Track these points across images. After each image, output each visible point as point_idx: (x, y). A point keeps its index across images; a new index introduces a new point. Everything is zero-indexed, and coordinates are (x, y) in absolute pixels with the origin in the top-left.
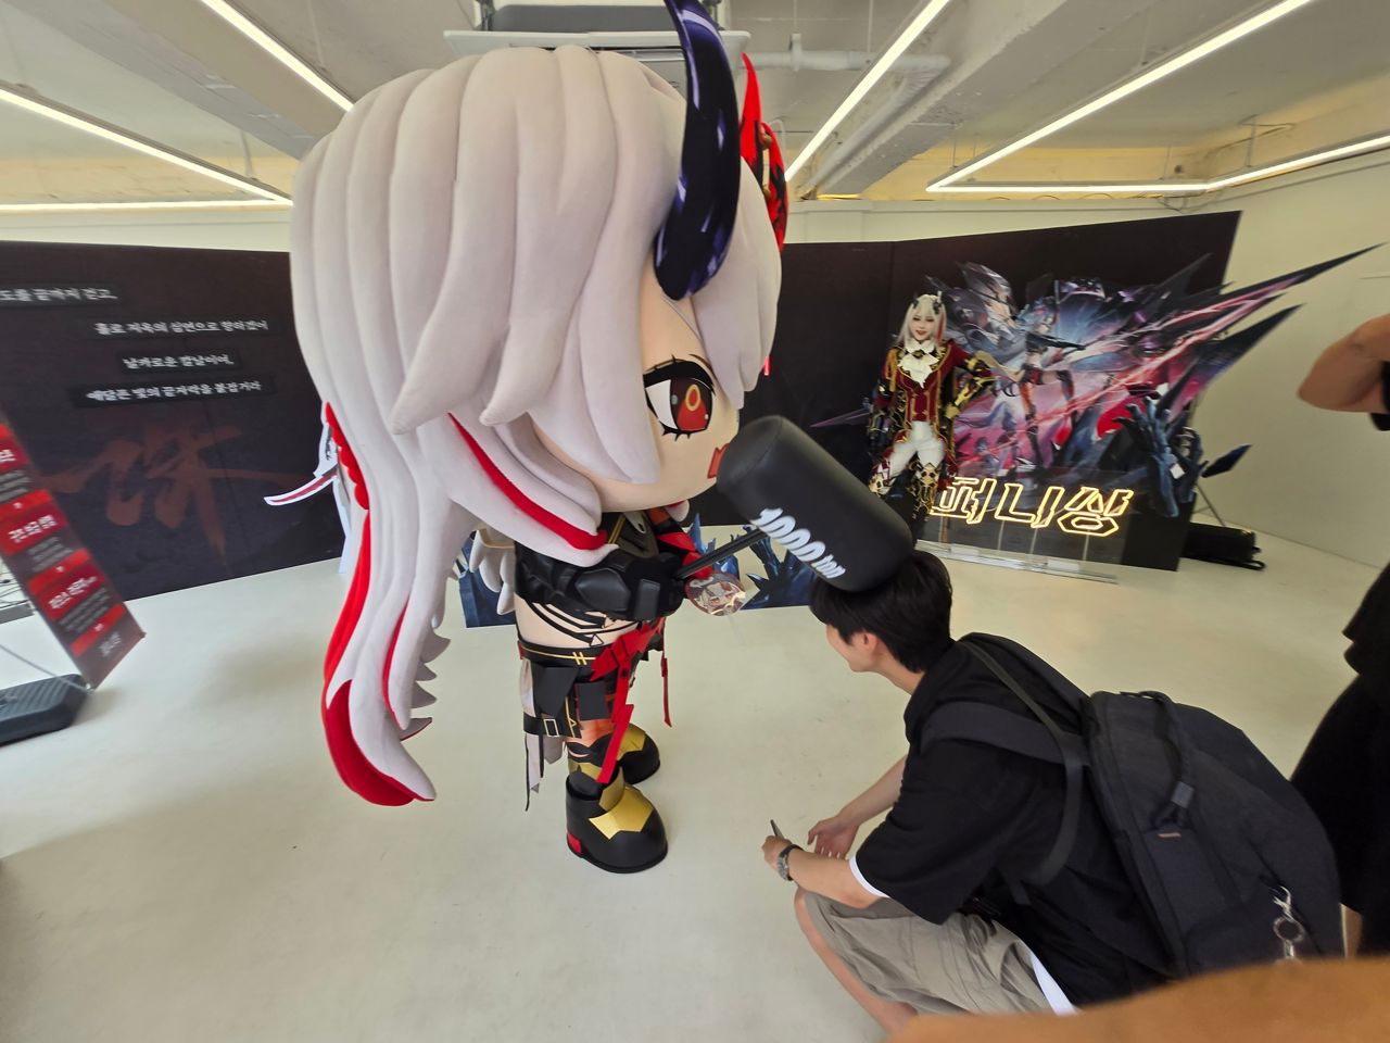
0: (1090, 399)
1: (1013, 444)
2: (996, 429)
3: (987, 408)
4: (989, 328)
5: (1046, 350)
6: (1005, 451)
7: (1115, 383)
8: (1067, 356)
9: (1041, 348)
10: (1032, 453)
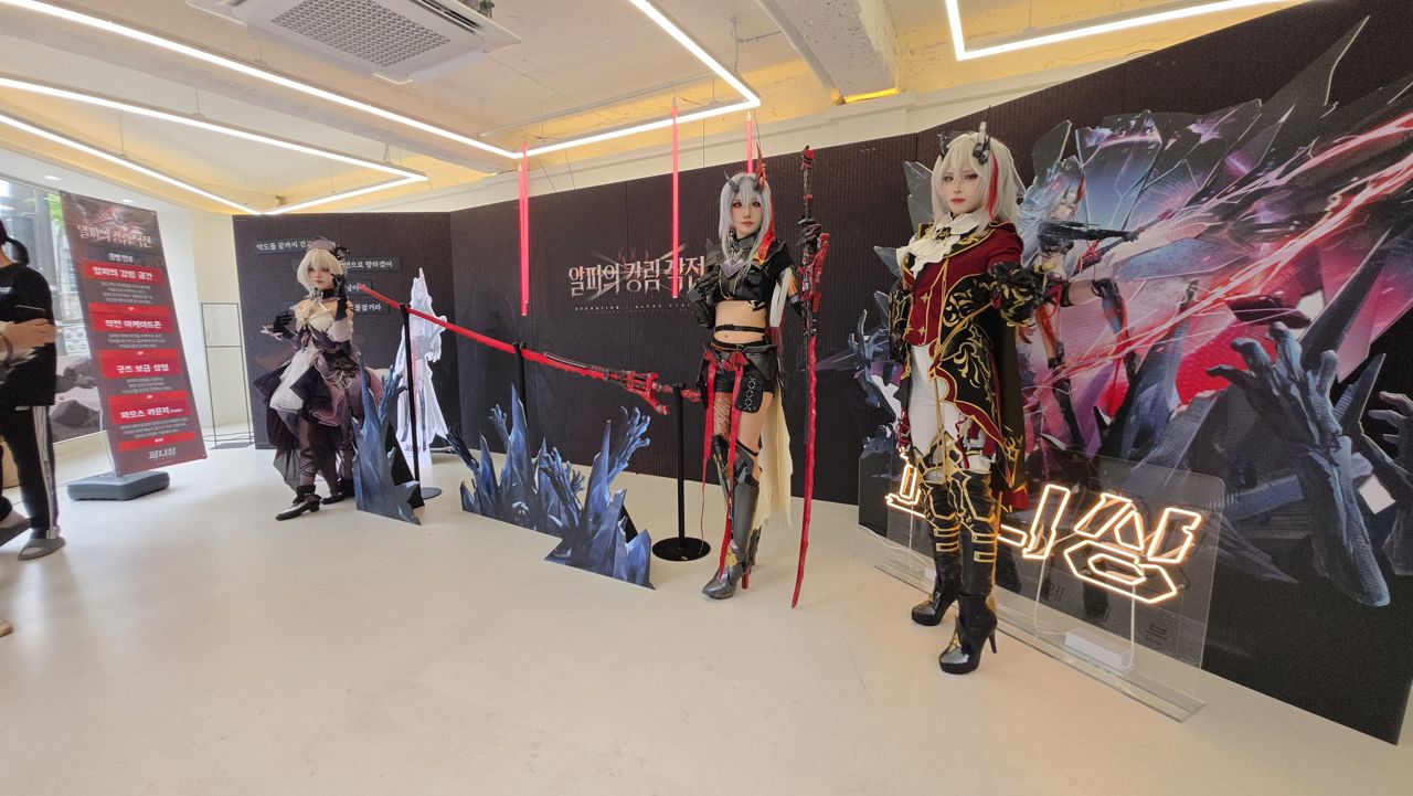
0: (1156, 331)
7: (1204, 298)
8: (1107, 254)
9: (1063, 244)
10: (1065, 428)
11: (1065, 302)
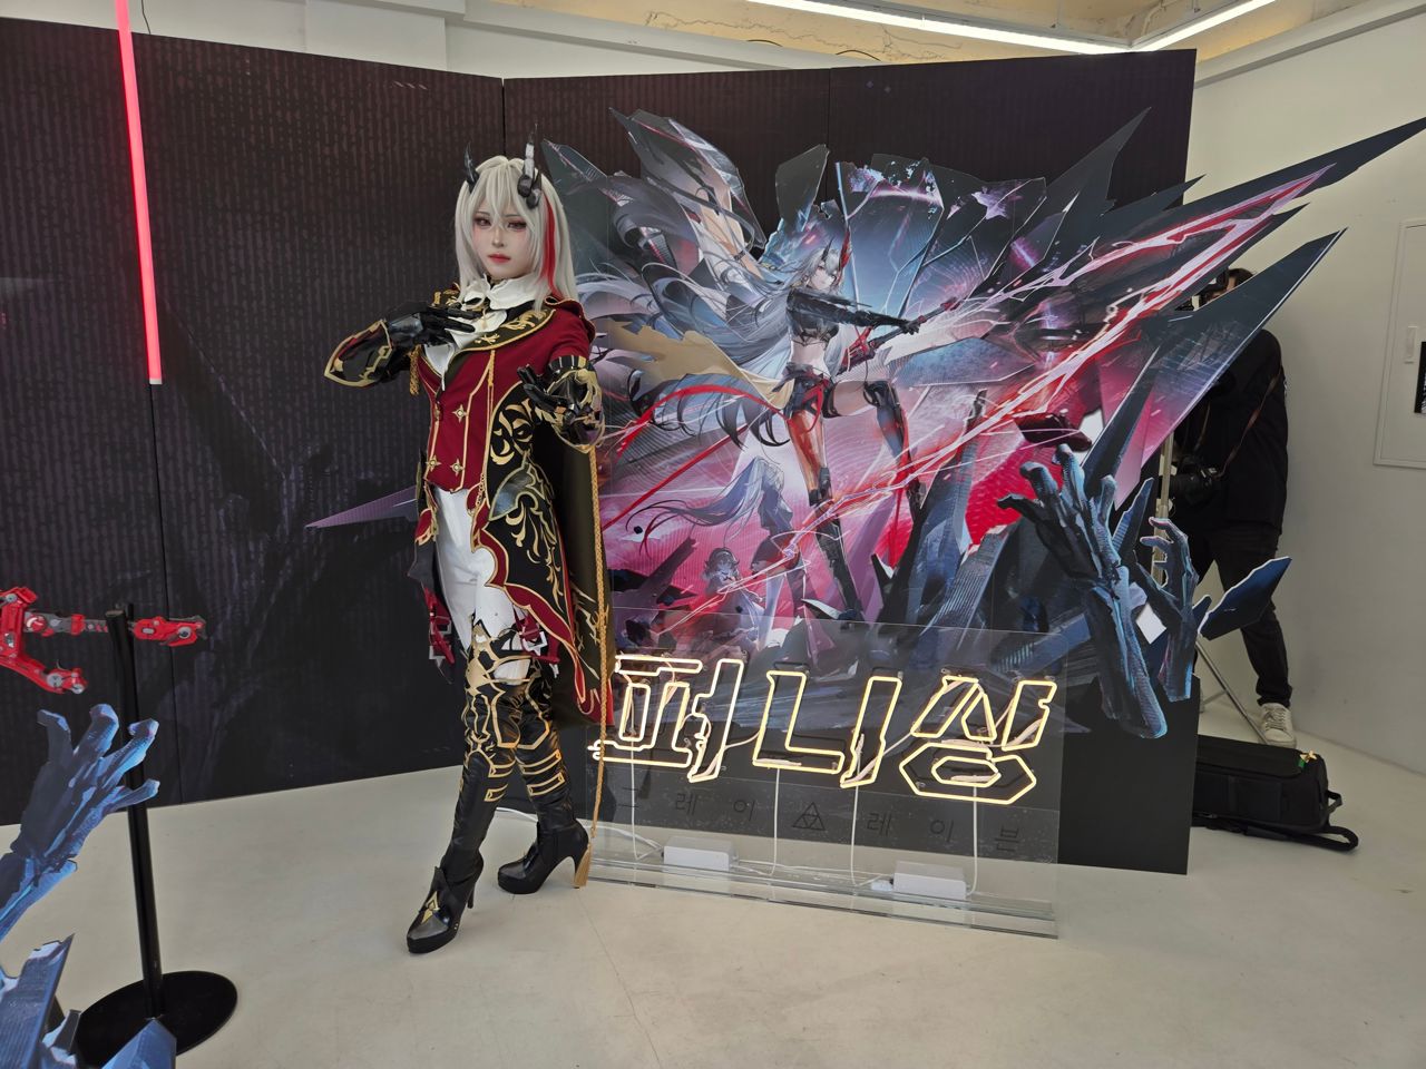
0: (943, 453)
1: (790, 565)
2: (747, 528)
3: (721, 472)
4: (702, 273)
5: (834, 331)
6: (774, 581)
7: (992, 413)
8: (882, 347)
9: (824, 328)
10: (835, 588)
11: (828, 410)
